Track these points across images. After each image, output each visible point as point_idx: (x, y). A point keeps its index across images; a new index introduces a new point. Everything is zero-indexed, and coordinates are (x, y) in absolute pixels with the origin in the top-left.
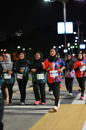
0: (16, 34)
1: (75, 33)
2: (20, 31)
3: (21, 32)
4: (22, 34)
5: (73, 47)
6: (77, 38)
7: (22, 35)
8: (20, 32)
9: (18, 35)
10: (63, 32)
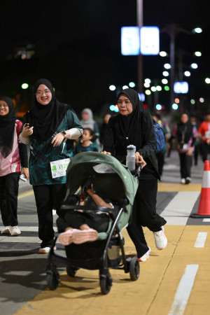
0: (19, 53)
1: (163, 54)
2: (29, 46)
3: (30, 50)
4: (33, 52)
5: (159, 88)
6: (167, 66)
7: (32, 56)
8: (27, 50)
9: (24, 57)
10: (134, 52)
